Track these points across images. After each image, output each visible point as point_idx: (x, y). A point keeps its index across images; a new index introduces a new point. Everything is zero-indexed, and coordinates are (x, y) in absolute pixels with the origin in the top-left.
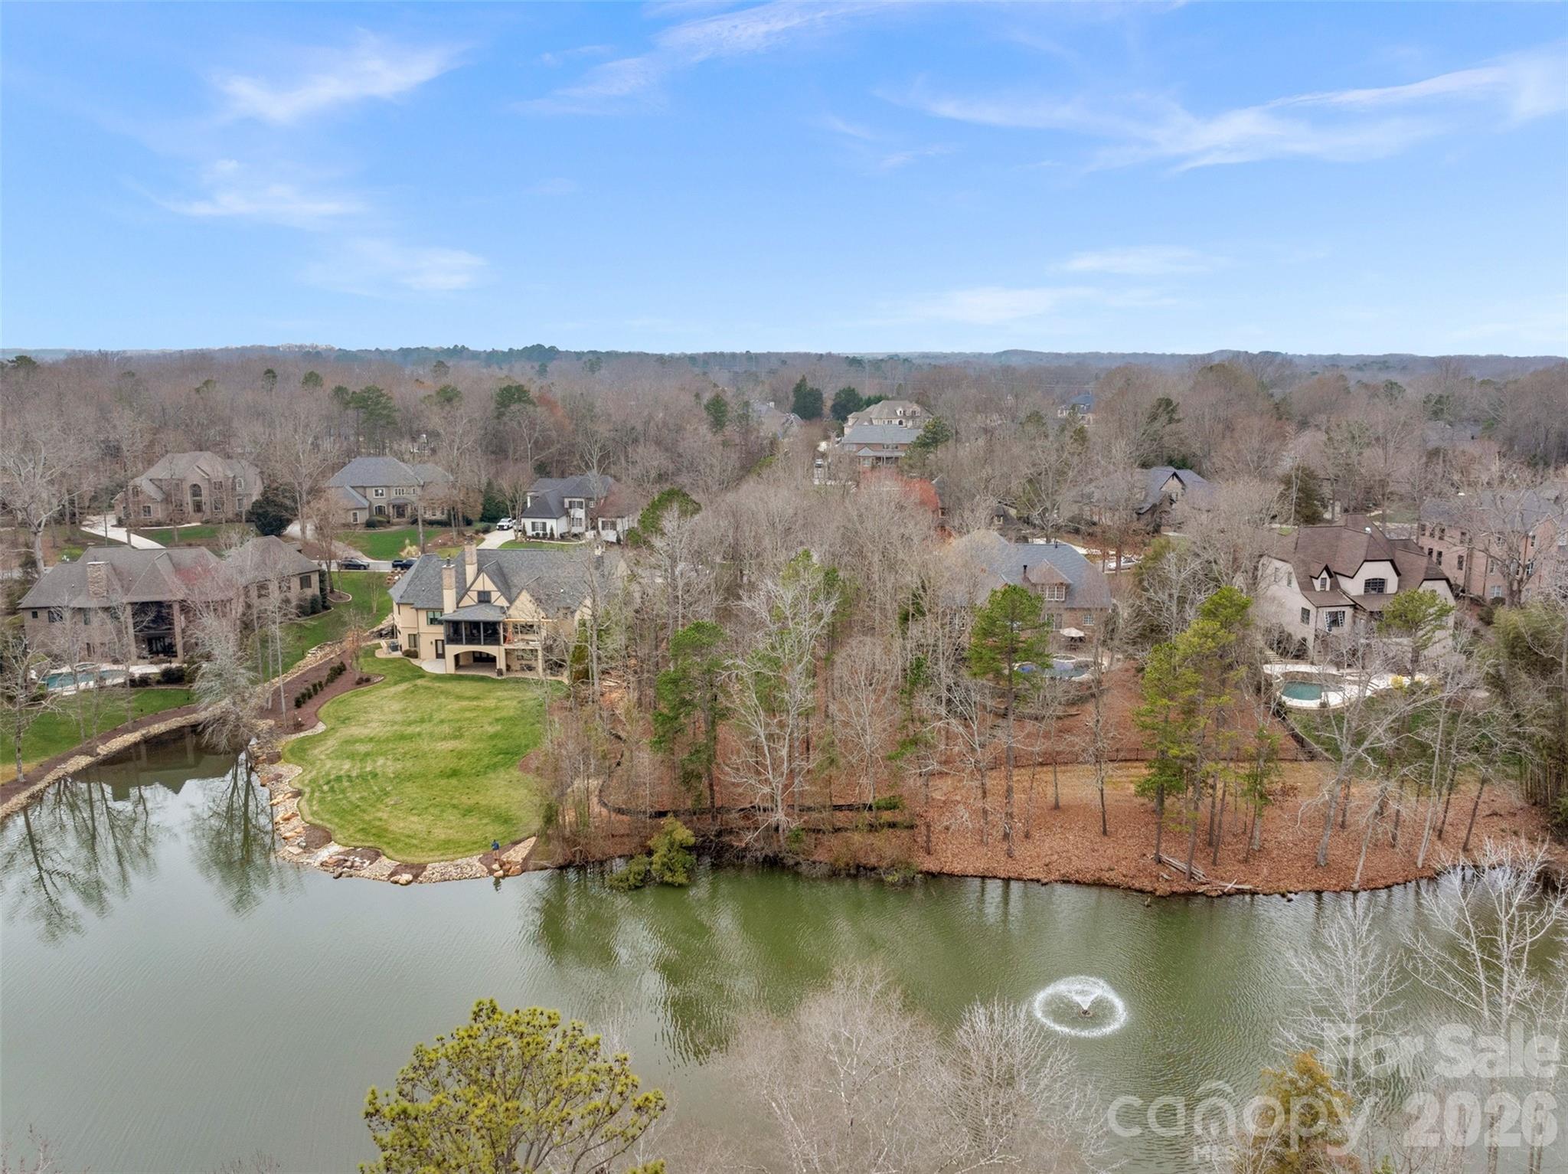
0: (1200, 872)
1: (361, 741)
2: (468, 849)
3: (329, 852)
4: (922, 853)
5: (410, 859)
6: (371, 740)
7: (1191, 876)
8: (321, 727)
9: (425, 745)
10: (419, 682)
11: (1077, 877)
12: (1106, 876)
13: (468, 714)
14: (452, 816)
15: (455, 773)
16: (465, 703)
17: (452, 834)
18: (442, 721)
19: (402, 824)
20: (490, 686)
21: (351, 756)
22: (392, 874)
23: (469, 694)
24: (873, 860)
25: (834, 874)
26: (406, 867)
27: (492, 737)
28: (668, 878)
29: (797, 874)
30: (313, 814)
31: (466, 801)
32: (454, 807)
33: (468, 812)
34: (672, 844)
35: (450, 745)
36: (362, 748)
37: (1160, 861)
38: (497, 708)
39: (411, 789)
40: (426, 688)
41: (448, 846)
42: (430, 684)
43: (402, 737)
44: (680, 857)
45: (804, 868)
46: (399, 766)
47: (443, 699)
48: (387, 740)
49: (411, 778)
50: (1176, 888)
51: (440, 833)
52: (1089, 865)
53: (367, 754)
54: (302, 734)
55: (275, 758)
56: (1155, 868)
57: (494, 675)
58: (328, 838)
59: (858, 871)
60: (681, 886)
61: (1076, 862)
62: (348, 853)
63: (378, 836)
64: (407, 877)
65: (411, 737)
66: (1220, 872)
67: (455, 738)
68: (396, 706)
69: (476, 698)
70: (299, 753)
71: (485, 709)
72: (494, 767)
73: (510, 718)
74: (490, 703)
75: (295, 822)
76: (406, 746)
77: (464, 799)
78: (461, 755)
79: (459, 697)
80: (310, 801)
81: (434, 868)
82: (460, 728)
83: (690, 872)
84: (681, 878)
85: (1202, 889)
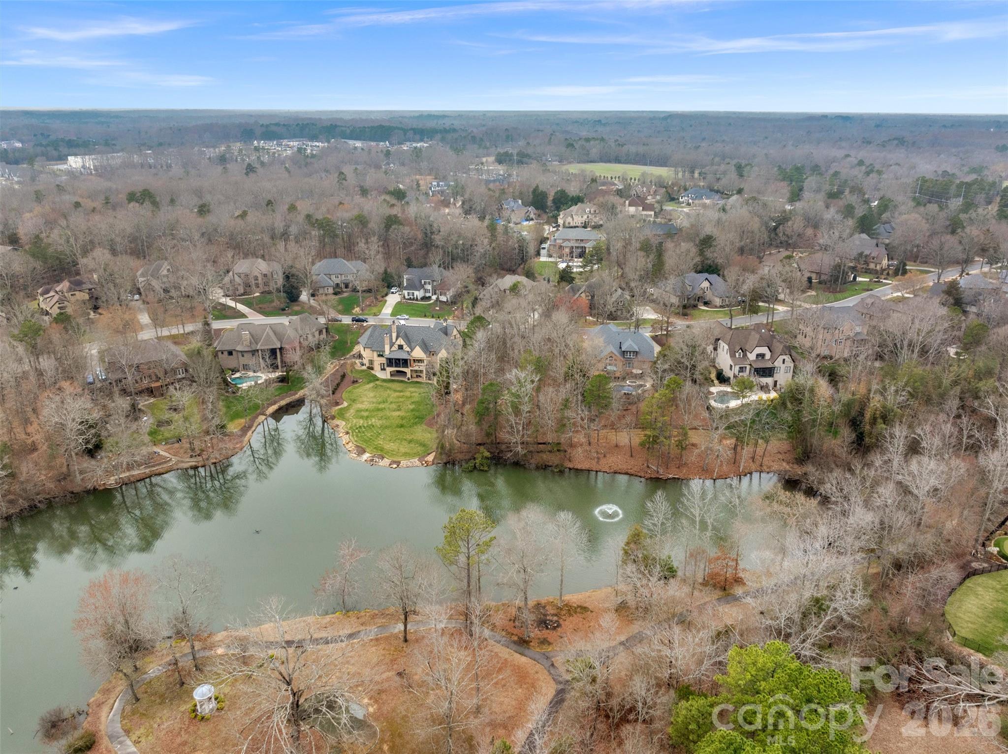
0: (661, 471)
1: (363, 410)
2: (414, 455)
3: (366, 456)
4: (568, 461)
5: (395, 459)
6: (367, 410)
7: (658, 472)
8: (345, 404)
9: (388, 413)
10: (377, 382)
11: (620, 471)
12: (629, 471)
13: (401, 400)
14: (404, 443)
15: (402, 426)
16: (398, 394)
17: (407, 450)
18: (391, 403)
19: (390, 446)
20: (405, 385)
21: (362, 417)
22: (390, 465)
23: (399, 389)
24: (550, 464)
25: (538, 468)
26: (394, 462)
27: (412, 410)
28: (482, 468)
29: (525, 468)
30: (356, 441)
31: (409, 438)
32: (405, 440)
33: (410, 442)
34: (483, 456)
35: (397, 413)
36: (365, 414)
37: (648, 467)
38: (411, 397)
39: (387, 432)
40: (381, 386)
41: (406, 455)
42: (381, 384)
43: (378, 410)
44: (485, 461)
45: (527, 466)
46: (381, 422)
47: (388, 391)
48: (373, 410)
49: (387, 427)
50: (653, 476)
51: (403, 450)
52: (624, 467)
53: (367, 417)
54: (340, 407)
55: (333, 418)
56: (646, 469)
57: (406, 380)
58: (364, 451)
59: (544, 467)
60: (486, 471)
61: (620, 466)
62: (373, 457)
63: (382, 451)
64: (395, 466)
65: (381, 410)
66: (669, 471)
67: (399, 410)
68: (372, 394)
69: (401, 391)
70: (341, 414)
71: (407, 397)
72: (416, 424)
73: (418, 402)
74: (408, 394)
75: (350, 444)
76: (380, 414)
77: (408, 436)
78: (402, 418)
79: (395, 391)
80: (353, 436)
81: (403, 463)
82: (399, 406)
83: (489, 466)
84: (486, 468)
85: (661, 477)
